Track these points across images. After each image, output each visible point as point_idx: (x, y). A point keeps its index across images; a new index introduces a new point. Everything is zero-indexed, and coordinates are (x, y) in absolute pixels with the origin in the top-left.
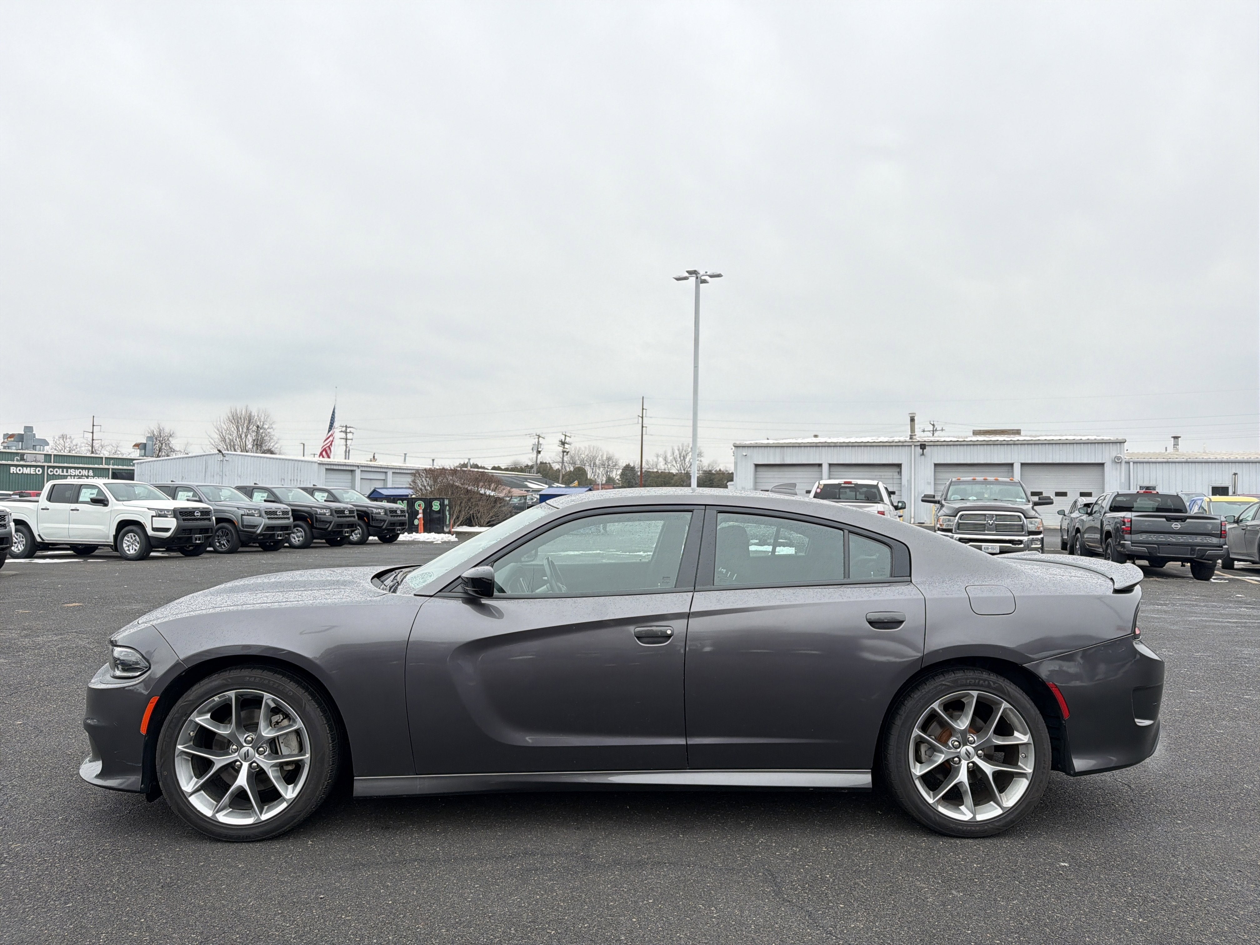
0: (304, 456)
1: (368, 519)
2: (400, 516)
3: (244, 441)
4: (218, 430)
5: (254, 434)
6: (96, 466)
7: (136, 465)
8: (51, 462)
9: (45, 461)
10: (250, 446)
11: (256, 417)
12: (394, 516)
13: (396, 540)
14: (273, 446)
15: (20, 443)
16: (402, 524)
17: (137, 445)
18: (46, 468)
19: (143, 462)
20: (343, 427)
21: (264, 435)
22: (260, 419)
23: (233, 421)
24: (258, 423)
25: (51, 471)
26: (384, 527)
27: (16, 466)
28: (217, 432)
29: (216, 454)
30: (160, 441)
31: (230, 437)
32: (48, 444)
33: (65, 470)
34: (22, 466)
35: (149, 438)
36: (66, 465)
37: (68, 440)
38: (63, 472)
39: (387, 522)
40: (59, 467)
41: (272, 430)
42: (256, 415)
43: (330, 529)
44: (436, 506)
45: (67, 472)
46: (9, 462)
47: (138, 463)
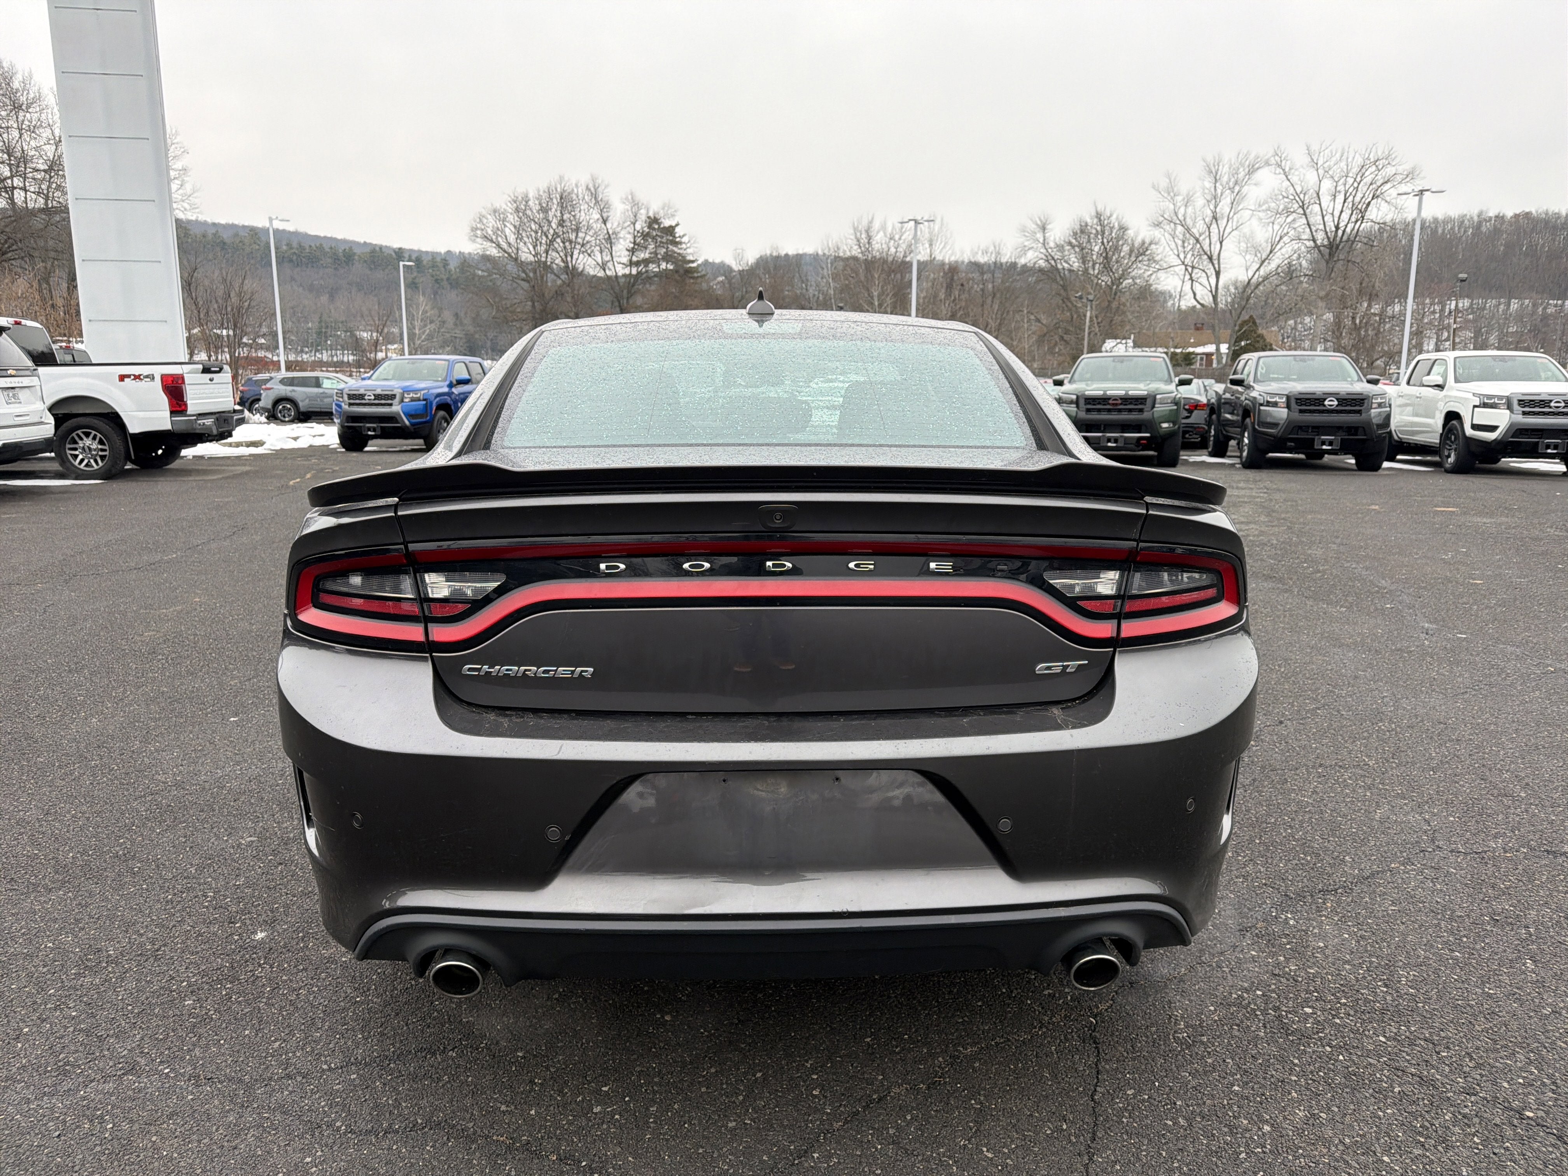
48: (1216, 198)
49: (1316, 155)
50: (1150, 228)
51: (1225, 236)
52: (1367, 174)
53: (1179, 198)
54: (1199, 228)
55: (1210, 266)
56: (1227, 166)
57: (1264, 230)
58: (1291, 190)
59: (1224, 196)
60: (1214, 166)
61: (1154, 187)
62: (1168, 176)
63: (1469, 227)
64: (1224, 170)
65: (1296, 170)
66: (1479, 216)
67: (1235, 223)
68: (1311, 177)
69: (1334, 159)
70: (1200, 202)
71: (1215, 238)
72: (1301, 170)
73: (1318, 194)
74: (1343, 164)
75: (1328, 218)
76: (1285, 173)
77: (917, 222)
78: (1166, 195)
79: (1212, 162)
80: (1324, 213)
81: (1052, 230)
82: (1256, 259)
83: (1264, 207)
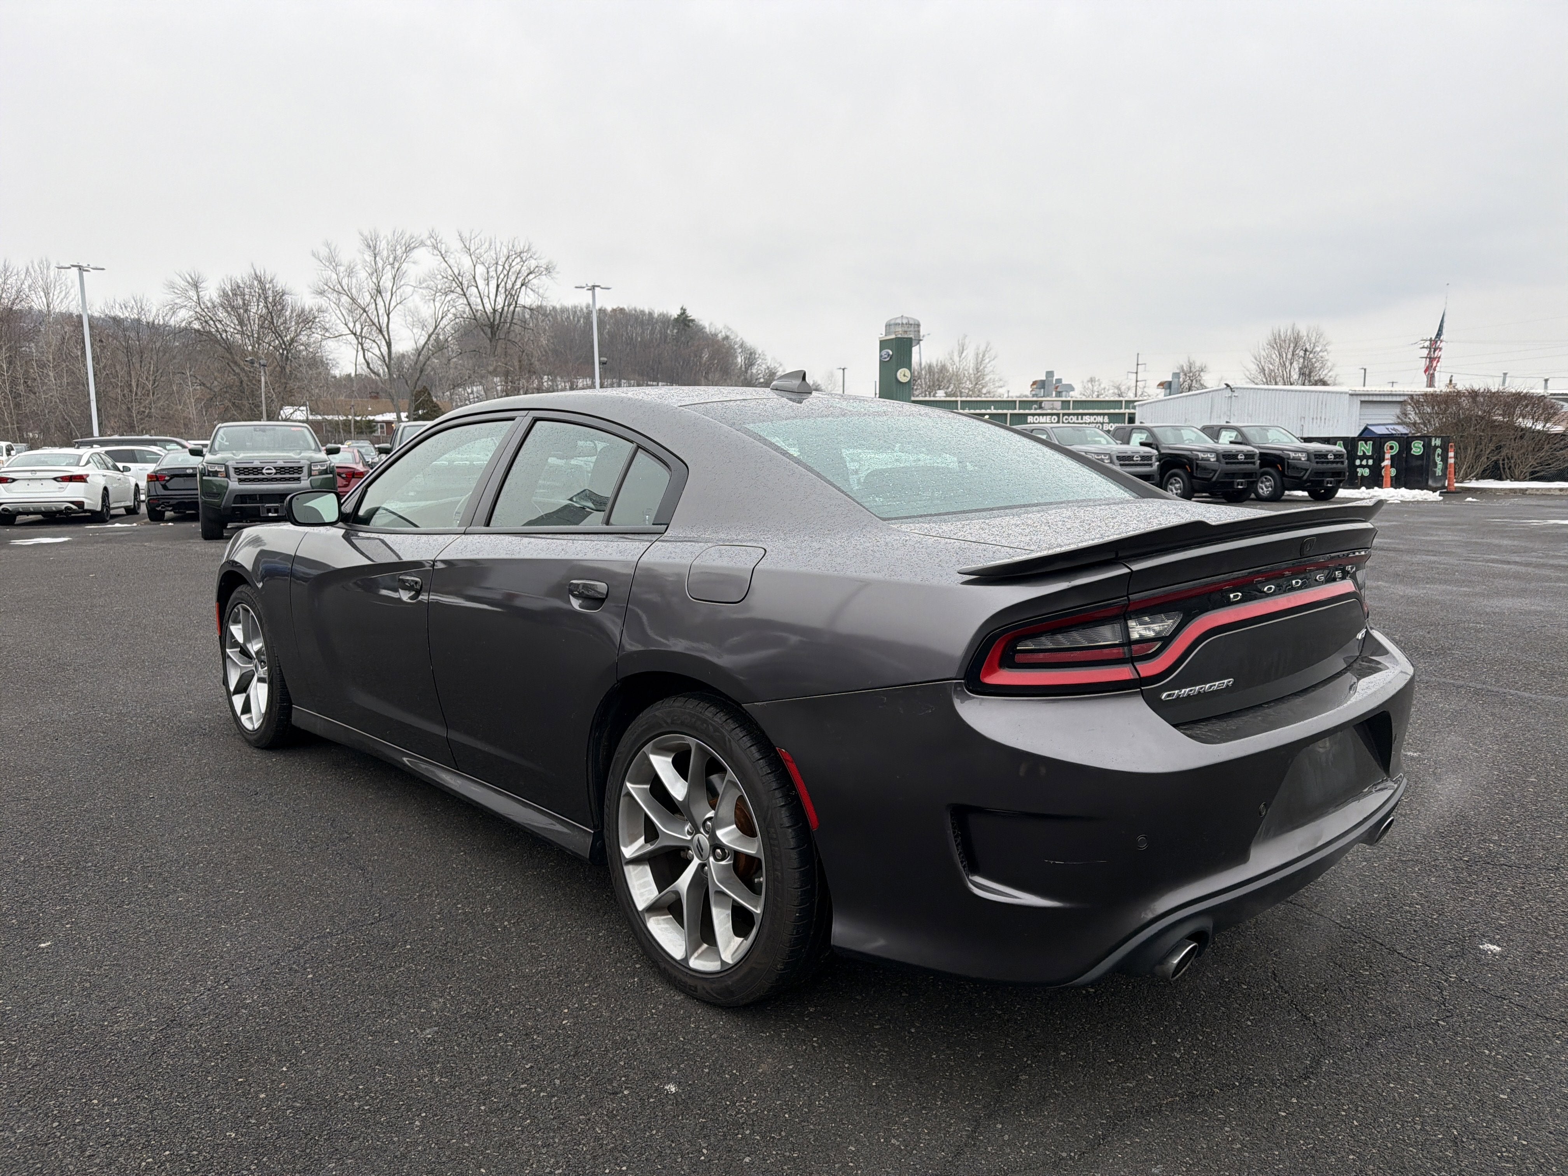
0: (1364, 385)
1: (1283, 466)
2: (1333, 462)
3: (1288, 370)
4: (1256, 359)
5: (1301, 360)
6: (1112, 411)
7: (1137, 408)
8: (1069, 409)
9: (1062, 409)
10: (1295, 376)
11: (1305, 338)
12: (1323, 463)
13: (1333, 496)
14: (1326, 375)
15: (1042, 390)
16: (1337, 474)
17: (1161, 384)
18: (1061, 416)
19: (1145, 404)
20: (1426, 340)
21: (1314, 360)
22: (1310, 341)
23: (1275, 346)
24: (1308, 346)
25: (1066, 419)
26: (1305, 477)
27: (1033, 415)
28: (1255, 361)
29: (1223, 389)
30: (1190, 377)
31: (1271, 366)
32: (1073, 389)
33: (1080, 417)
34: (1039, 415)
35: (1176, 375)
36: (1081, 411)
37: (1097, 383)
38: (1078, 419)
39: (1309, 471)
40: (1074, 414)
41: (1325, 353)
42: (1305, 334)
43: (1214, 479)
44: (1417, 448)
45: (1082, 419)
46: (1027, 411)
47: (1139, 405)
48: (376, 272)
49: (468, 242)
50: (313, 295)
51: (391, 310)
52: (513, 264)
53: (342, 269)
54: (365, 299)
55: (381, 337)
56: (384, 242)
57: (426, 306)
58: (450, 272)
59: (385, 271)
60: (371, 240)
61: (314, 255)
62: (328, 245)
63: (581, 317)
64: (382, 246)
65: (451, 253)
66: (587, 308)
67: (398, 298)
68: (466, 263)
69: (484, 247)
70: (363, 275)
71: (382, 311)
72: (456, 253)
73: (474, 278)
74: (492, 253)
75: (486, 300)
76: (442, 255)
77: (80, 268)
78: (327, 264)
79: (369, 237)
80: (482, 296)
81: (206, 289)
82: (423, 332)
83: (424, 285)
